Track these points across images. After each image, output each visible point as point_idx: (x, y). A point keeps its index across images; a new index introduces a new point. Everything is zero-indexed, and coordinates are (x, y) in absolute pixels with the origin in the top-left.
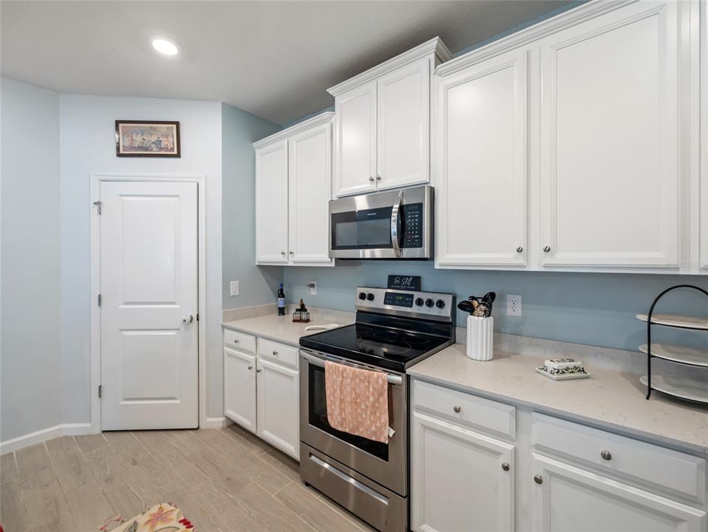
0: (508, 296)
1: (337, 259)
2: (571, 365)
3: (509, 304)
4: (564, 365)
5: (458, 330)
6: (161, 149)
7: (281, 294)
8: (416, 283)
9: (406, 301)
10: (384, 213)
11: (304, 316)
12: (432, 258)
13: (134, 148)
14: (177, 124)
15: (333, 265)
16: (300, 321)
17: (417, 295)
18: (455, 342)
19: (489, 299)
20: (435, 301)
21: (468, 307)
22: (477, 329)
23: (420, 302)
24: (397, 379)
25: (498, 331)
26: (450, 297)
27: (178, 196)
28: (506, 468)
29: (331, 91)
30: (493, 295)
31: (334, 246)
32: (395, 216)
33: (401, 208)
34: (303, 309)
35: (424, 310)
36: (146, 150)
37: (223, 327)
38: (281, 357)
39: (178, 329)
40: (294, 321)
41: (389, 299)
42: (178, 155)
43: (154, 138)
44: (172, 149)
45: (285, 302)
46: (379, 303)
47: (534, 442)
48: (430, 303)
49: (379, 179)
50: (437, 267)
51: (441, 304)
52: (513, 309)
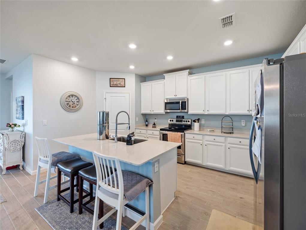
0: (202, 119)
1: (165, 112)
2: (212, 130)
3: (202, 121)
4: (210, 130)
5: (192, 127)
6: (121, 85)
7: (147, 121)
8: (183, 117)
9: (181, 121)
10: (178, 103)
11: (155, 126)
12: (188, 112)
13: (114, 85)
14: (124, 79)
15: (165, 113)
16: (154, 127)
17: (183, 120)
18: (191, 129)
19: (199, 120)
20: (187, 121)
21: (194, 121)
22: (196, 125)
23: (184, 121)
24: (183, 134)
25: (200, 126)
26: (191, 120)
27: (124, 97)
28: (201, 145)
29: (164, 75)
30: (199, 119)
31: (166, 109)
32: (180, 103)
33: (182, 102)
34: (154, 124)
35: (185, 123)
36: (117, 85)
37: (135, 129)
38: (154, 134)
39: (125, 129)
40: (153, 127)
41: (177, 121)
42: (125, 87)
43: (119, 83)
44: (123, 85)
45: (148, 123)
46: (175, 122)
47: (205, 140)
48: (186, 121)
49: (176, 95)
50: (189, 114)
51: (189, 121)
52: (203, 122)
